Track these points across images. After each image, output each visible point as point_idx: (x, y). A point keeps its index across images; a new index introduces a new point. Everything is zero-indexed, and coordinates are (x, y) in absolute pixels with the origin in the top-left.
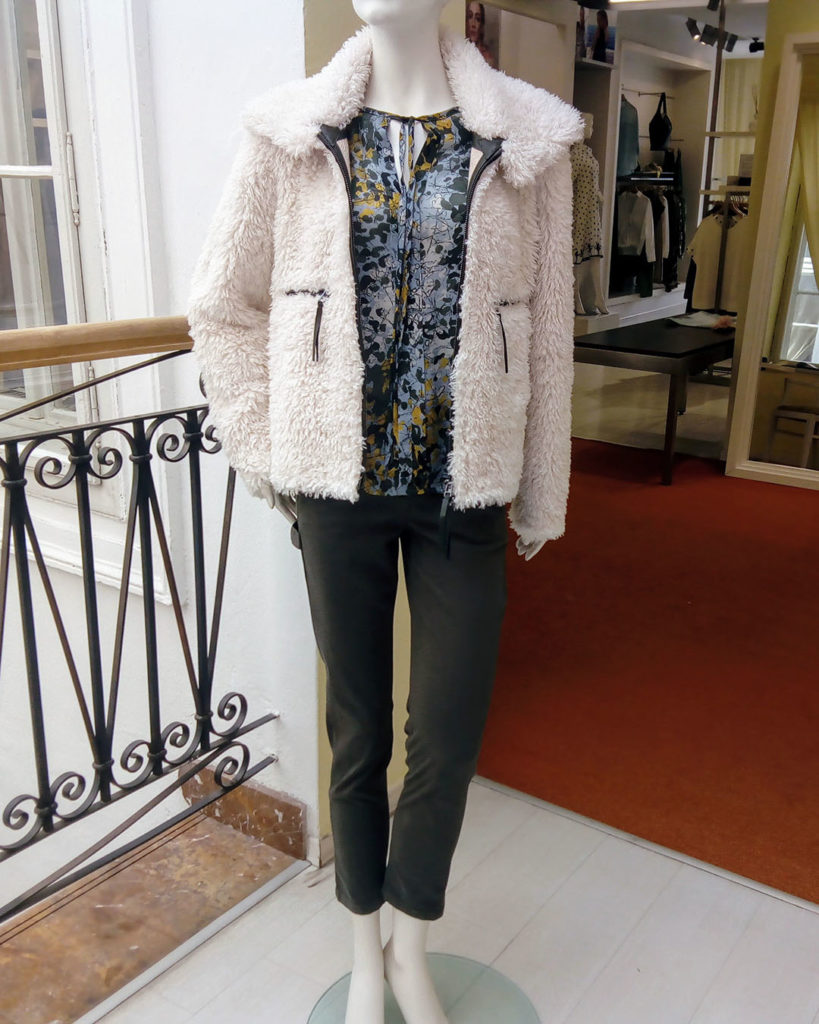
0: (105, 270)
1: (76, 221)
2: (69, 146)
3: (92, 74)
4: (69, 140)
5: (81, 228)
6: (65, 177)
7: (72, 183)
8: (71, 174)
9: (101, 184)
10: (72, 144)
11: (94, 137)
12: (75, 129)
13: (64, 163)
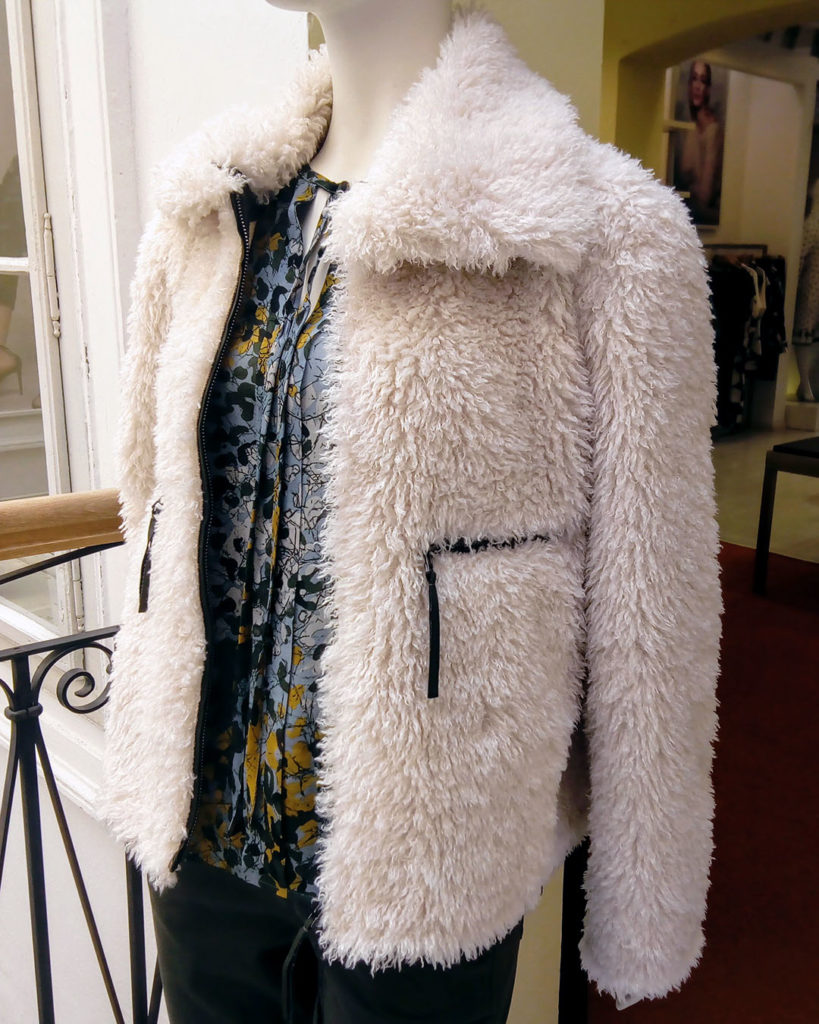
0: (87, 400)
1: (56, 332)
2: (46, 232)
3: (71, 133)
4: (47, 225)
5: (62, 341)
6: (42, 273)
7: (51, 282)
8: (49, 269)
9: (82, 283)
10: (51, 230)
11: (74, 220)
12: (54, 210)
13: (40, 254)
